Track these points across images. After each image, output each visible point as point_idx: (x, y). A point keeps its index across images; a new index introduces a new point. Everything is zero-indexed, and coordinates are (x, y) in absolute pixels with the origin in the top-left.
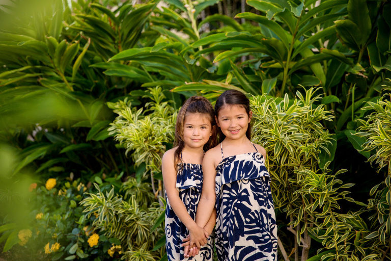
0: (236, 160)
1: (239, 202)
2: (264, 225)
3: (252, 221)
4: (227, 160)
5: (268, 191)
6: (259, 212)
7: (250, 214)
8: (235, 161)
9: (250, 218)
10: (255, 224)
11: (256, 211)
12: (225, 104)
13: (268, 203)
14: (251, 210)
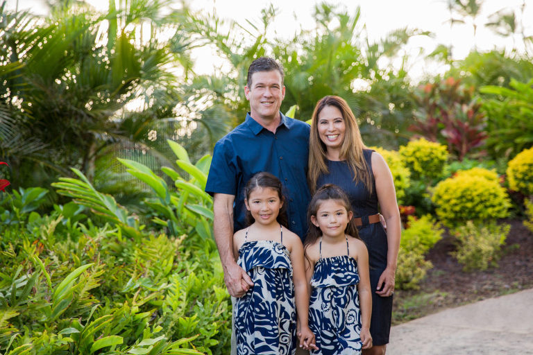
0: (256, 246)
2: (275, 318)
3: (262, 312)
4: (248, 245)
5: (284, 283)
6: (270, 303)
7: (260, 304)
10: (264, 316)
11: (267, 302)
12: (257, 186)
13: (283, 296)
14: (262, 300)
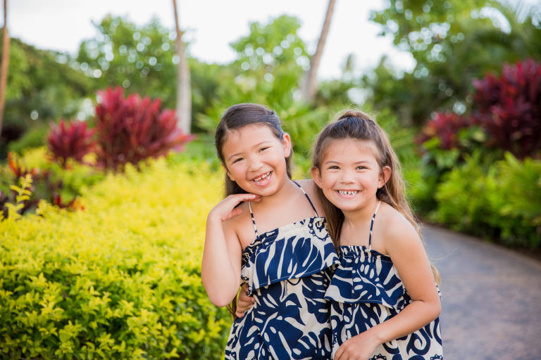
0: (279, 238)
1: (280, 318)
3: (305, 353)
4: (264, 240)
7: (300, 341)
8: (277, 239)
9: (301, 347)
10: (310, 358)
